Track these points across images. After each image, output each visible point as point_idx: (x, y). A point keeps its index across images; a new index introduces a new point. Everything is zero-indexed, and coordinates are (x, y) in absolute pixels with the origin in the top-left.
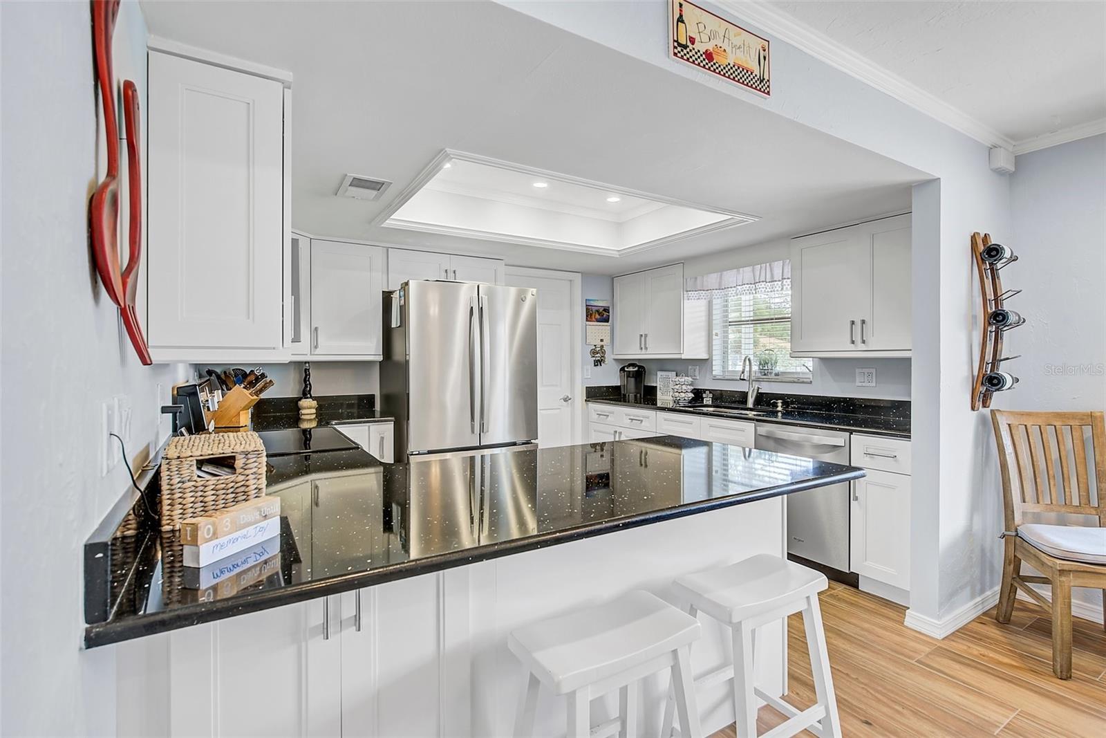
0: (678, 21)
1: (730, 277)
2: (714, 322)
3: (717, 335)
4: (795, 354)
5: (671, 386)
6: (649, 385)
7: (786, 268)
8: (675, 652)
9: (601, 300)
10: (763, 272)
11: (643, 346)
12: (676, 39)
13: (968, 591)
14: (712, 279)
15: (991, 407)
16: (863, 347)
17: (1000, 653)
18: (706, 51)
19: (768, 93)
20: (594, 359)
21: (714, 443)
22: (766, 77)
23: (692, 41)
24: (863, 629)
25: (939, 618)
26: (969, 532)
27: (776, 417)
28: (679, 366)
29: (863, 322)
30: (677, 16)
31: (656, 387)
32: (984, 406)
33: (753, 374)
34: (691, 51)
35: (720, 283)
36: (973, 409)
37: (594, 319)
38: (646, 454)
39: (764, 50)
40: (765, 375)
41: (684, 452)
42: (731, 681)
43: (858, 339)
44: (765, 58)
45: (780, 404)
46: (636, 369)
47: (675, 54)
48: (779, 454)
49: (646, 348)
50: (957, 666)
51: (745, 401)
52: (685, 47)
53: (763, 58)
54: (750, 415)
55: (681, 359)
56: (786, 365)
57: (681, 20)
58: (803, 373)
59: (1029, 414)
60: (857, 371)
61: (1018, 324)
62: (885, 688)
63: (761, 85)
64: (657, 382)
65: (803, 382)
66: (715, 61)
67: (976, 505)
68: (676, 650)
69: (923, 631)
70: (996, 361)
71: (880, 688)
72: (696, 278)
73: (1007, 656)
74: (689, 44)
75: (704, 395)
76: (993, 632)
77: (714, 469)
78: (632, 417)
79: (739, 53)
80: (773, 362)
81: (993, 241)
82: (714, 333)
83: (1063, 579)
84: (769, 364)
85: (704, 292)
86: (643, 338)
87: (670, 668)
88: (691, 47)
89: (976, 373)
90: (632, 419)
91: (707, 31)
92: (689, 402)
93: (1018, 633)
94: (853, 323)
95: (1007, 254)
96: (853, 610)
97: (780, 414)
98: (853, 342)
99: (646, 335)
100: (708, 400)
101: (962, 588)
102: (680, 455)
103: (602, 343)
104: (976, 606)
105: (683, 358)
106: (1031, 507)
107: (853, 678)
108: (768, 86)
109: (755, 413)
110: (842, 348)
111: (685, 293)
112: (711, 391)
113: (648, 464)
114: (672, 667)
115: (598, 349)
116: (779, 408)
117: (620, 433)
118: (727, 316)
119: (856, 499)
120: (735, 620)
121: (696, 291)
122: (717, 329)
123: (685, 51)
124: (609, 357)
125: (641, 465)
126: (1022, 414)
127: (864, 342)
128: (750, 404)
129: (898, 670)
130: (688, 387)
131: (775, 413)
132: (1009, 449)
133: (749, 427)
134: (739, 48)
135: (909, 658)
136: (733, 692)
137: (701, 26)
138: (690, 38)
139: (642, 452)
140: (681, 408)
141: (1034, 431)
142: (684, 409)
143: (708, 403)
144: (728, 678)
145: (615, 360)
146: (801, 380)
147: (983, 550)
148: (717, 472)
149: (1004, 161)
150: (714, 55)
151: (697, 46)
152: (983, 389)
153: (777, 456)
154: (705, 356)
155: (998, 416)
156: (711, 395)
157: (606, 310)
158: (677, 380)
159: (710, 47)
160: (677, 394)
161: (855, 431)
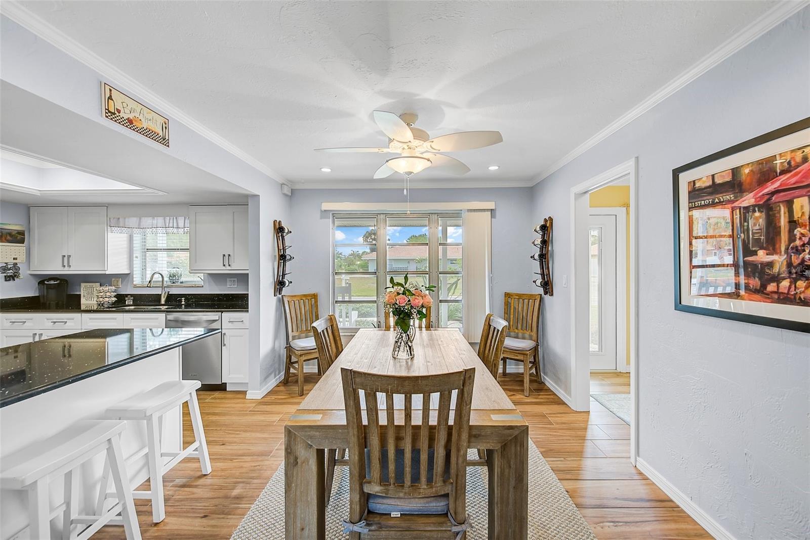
0: (109, 98)
1: (147, 221)
2: (134, 249)
3: (137, 257)
4: (193, 271)
5: (95, 293)
6: (72, 293)
7: (186, 221)
8: (109, 440)
9: (13, 224)
10: (171, 221)
11: (66, 264)
12: (107, 108)
13: (273, 375)
14: (133, 221)
15: (282, 294)
16: (229, 268)
17: (283, 395)
18: (128, 118)
19: (168, 146)
20: (5, 274)
21: (134, 330)
22: (167, 138)
23: (119, 111)
24: (226, 407)
25: (260, 390)
26: (273, 349)
27: (181, 308)
28: (103, 279)
29: (229, 255)
30: (108, 95)
31: (80, 295)
32: (279, 294)
33: (165, 283)
34: (117, 116)
35: (139, 224)
36: (275, 296)
37: (4, 240)
38: (70, 346)
39: (166, 124)
40: (174, 283)
41: (108, 339)
42: (147, 455)
43: (226, 263)
44: (166, 128)
45: (183, 300)
46: (58, 282)
47: (107, 117)
48: (183, 329)
49: (69, 266)
50: (265, 406)
51: (160, 300)
52: (114, 114)
53: (165, 127)
54: (163, 309)
55: (105, 274)
56: (187, 277)
57: (110, 98)
58: (198, 282)
59: (295, 296)
60: (228, 279)
61: (290, 259)
62: (233, 427)
63: (164, 141)
64: (80, 291)
65: (198, 287)
66: (134, 125)
67: (276, 337)
68: (111, 439)
69: (254, 398)
70: (284, 275)
71: (231, 429)
72: (119, 219)
73: (285, 395)
74: (116, 112)
75: (126, 299)
76: (282, 388)
77: (135, 347)
78: (55, 321)
79: (150, 123)
80: (179, 275)
81: (283, 225)
82: (134, 256)
83: (301, 358)
84: (177, 276)
85: (126, 229)
86: (66, 259)
87: (106, 450)
88: (118, 114)
89: (276, 280)
90: (55, 322)
91: (129, 108)
92: (112, 304)
93: (291, 385)
94: (224, 255)
95: (286, 231)
96: (223, 401)
97: (183, 306)
98: (224, 265)
99: (69, 256)
100: (129, 301)
101: (271, 374)
102: (105, 342)
103: (15, 261)
104: (276, 380)
105: (107, 273)
106: (295, 334)
107: (219, 430)
108: (168, 143)
109: (166, 307)
110: (218, 268)
111: (109, 227)
112: (132, 295)
113: (71, 353)
114: (107, 449)
115: (9, 266)
116: (183, 303)
117: (42, 334)
118: (145, 245)
119: (225, 345)
120: (148, 414)
121: (119, 227)
122: (137, 253)
123: (113, 116)
124: (24, 272)
125: (64, 356)
126: (292, 296)
127: (229, 265)
128: (163, 302)
129: (240, 418)
130: (112, 293)
131: (180, 306)
132: (288, 311)
133: (162, 316)
134: (150, 120)
135: (246, 411)
136: (148, 461)
137: (125, 105)
138: (117, 109)
139: (65, 346)
140: (105, 309)
141: (297, 302)
142: (108, 309)
143: (129, 303)
144: (144, 454)
145: (31, 275)
146: (197, 286)
147: (279, 356)
148: (137, 349)
149: (287, 191)
150: (133, 121)
151: (122, 114)
152: (278, 287)
153: (182, 331)
154: (127, 272)
155: (284, 298)
156: (132, 298)
157: (22, 233)
158: (101, 289)
159: (131, 116)
160: (101, 299)
161: (224, 311)
